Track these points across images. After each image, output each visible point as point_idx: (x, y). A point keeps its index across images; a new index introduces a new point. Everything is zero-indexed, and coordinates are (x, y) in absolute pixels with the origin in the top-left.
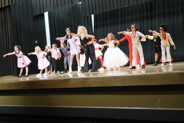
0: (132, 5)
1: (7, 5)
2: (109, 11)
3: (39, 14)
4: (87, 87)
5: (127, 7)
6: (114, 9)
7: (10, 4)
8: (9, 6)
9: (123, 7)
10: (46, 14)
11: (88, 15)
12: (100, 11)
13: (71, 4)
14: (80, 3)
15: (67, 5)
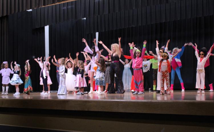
0: (140, 25)
1: (5, 15)
2: (115, 29)
3: (39, 27)
4: (86, 111)
5: (135, 27)
6: (121, 28)
7: (9, 14)
8: (7, 16)
9: (131, 27)
10: (47, 28)
11: (92, 32)
12: (105, 29)
13: (75, 19)
14: (85, 18)
15: (70, 20)
